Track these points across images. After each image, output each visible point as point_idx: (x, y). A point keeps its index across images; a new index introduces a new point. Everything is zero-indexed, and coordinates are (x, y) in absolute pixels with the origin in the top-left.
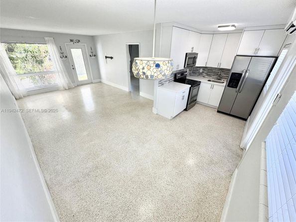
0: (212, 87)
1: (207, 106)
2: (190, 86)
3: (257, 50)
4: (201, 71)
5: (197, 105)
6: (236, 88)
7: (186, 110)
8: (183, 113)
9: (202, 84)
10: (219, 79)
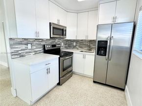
0: (84, 57)
1: (84, 76)
2: (59, 56)
3: (115, 18)
4: (75, 44)
5: (74, 76)
6: (106, 55)
7: (59, 84)
8: (56, 88)
9: (74, 55)
10: (90, 50)
